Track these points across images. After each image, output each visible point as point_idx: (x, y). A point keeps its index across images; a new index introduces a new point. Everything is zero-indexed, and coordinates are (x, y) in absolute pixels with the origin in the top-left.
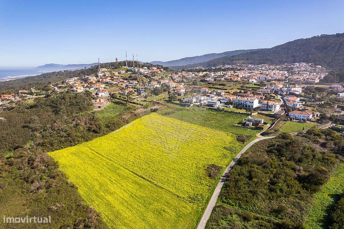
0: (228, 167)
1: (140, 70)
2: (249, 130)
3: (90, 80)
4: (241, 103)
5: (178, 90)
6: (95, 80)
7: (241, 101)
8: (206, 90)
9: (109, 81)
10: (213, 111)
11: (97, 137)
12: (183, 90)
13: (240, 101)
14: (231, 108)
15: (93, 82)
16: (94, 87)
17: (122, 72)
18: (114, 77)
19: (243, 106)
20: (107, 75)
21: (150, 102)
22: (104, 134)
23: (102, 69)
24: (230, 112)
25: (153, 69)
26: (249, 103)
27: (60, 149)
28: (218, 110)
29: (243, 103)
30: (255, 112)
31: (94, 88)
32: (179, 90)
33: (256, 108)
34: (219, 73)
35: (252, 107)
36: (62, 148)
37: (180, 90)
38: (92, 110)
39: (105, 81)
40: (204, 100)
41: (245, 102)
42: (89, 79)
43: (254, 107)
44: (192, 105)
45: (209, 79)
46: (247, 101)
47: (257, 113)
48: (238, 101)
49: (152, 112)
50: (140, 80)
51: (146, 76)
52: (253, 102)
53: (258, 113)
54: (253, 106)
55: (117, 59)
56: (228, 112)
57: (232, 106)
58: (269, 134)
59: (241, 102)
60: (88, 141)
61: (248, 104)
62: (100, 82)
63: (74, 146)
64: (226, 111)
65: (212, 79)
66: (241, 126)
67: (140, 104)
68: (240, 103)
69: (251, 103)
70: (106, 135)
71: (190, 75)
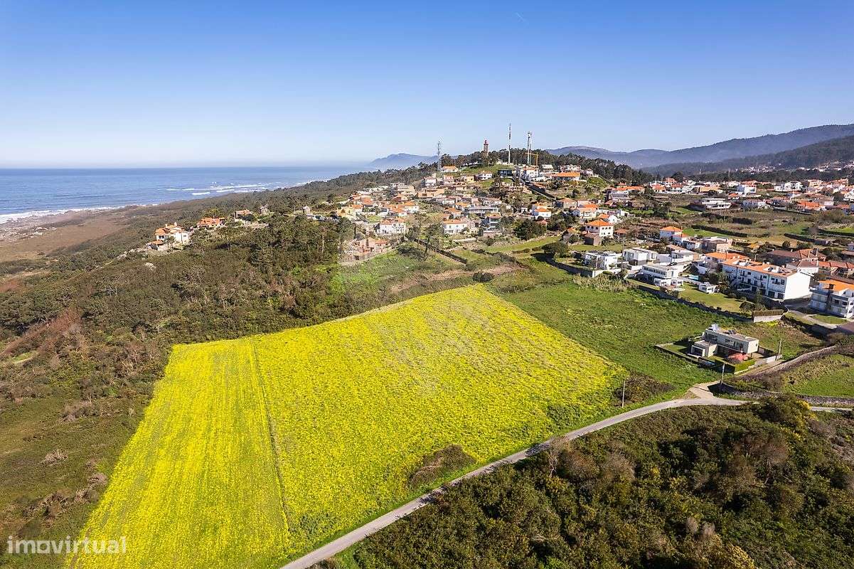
0: (492, 464)
1: (528, 172)
2: (689, 366)
3: (400, 192)
4: (749, 280)
5: (592, 227)
6: (411, 193)
7: (749, 273)
8: (673, 233)
9: (441, 196)
10: (646, 294)
11: (294, 326)
12: (608, 231)
13: (746, 273)
14: (708, 291)
15: (402, 199)
16: (388, 210)
17: (483, 176)
18: (458, 189)
19: (754, 289)
20: (446, 183)
21: (493, 255)
22: (315, 322)
23: (446, 167)
24: (692, 305)
25: (569, 169)
26: (771, 281)
27: (201, 342)
28: (662, 294)
29: (752, 282)
30: (769, 314)
31: (386, 213)
32: (595, 228)
33: (789, 302)
34: (789, 184)
35: (781, 296)
36: (207, 339)
37: (597, 228)
38: (336, 263)
39: (432, 196)
40: (647, 261)
41: (761, 279)
42: (399, 190)
43: (787, 296)
44: (598, 273)
45: (715, 202)
46: (765, 277)
47: (780, 317)
48: (739, 275)
49: (476, 280)
50: (514, 197)
51: (533, 188)
52: (783, 282)
53: (784, 319)
54: (783, 295)
55: (486, 144)
56: (687, 303)
57: (714, 287)
58: (736, 390)
59: (749, 277)
60: (267, 332)
61: (769, 285)
62: (418, 198)
63: (234, 338)
64: (682, 301)
65: (724, 203)
66: (680, 351)
67: (460, 259)
68: (746, 280)
69: (777, 283)
70: (318, 324)
71: (673, 189)
